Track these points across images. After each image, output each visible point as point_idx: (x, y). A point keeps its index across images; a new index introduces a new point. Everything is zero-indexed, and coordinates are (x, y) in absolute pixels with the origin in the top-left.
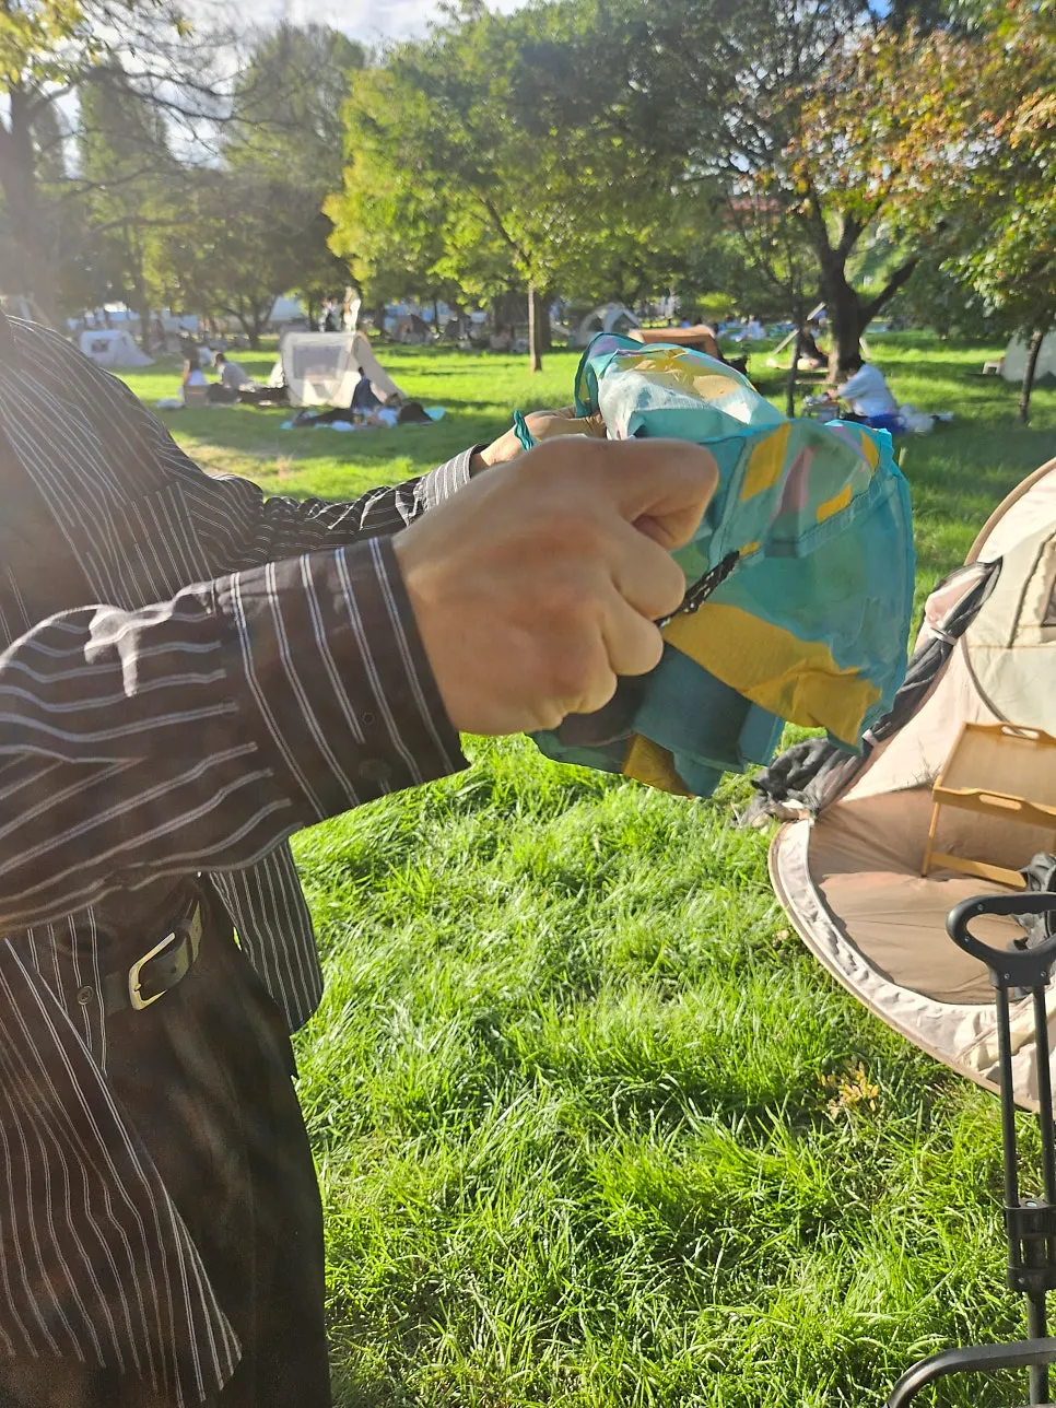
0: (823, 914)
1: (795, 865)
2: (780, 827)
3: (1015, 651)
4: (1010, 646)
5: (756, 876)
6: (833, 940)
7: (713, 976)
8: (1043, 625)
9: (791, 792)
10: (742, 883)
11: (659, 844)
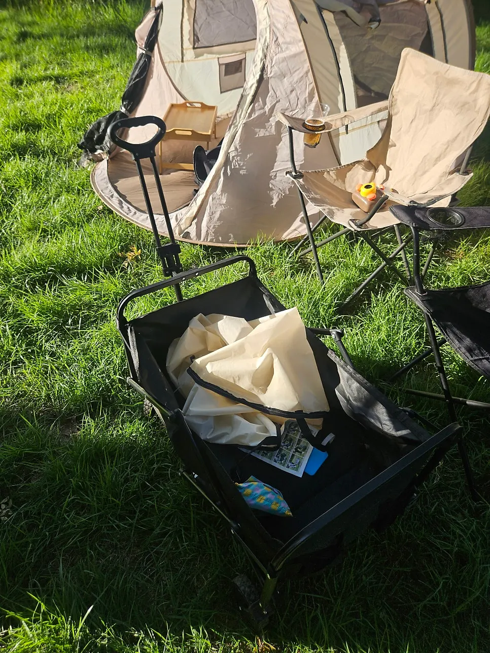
0: (116, 194)
1: (103, 178)
2: (95, 164)
3: (185, 63)
4: (182, 61)
5: (85, 187)
6: (121, 203)
7: (68, 227)
8: (194, 48)
9: (97, 147)
10: (81, 191)
11: (36, 182)
